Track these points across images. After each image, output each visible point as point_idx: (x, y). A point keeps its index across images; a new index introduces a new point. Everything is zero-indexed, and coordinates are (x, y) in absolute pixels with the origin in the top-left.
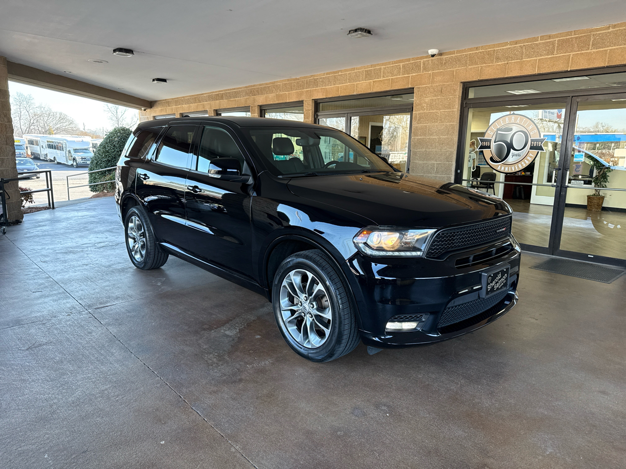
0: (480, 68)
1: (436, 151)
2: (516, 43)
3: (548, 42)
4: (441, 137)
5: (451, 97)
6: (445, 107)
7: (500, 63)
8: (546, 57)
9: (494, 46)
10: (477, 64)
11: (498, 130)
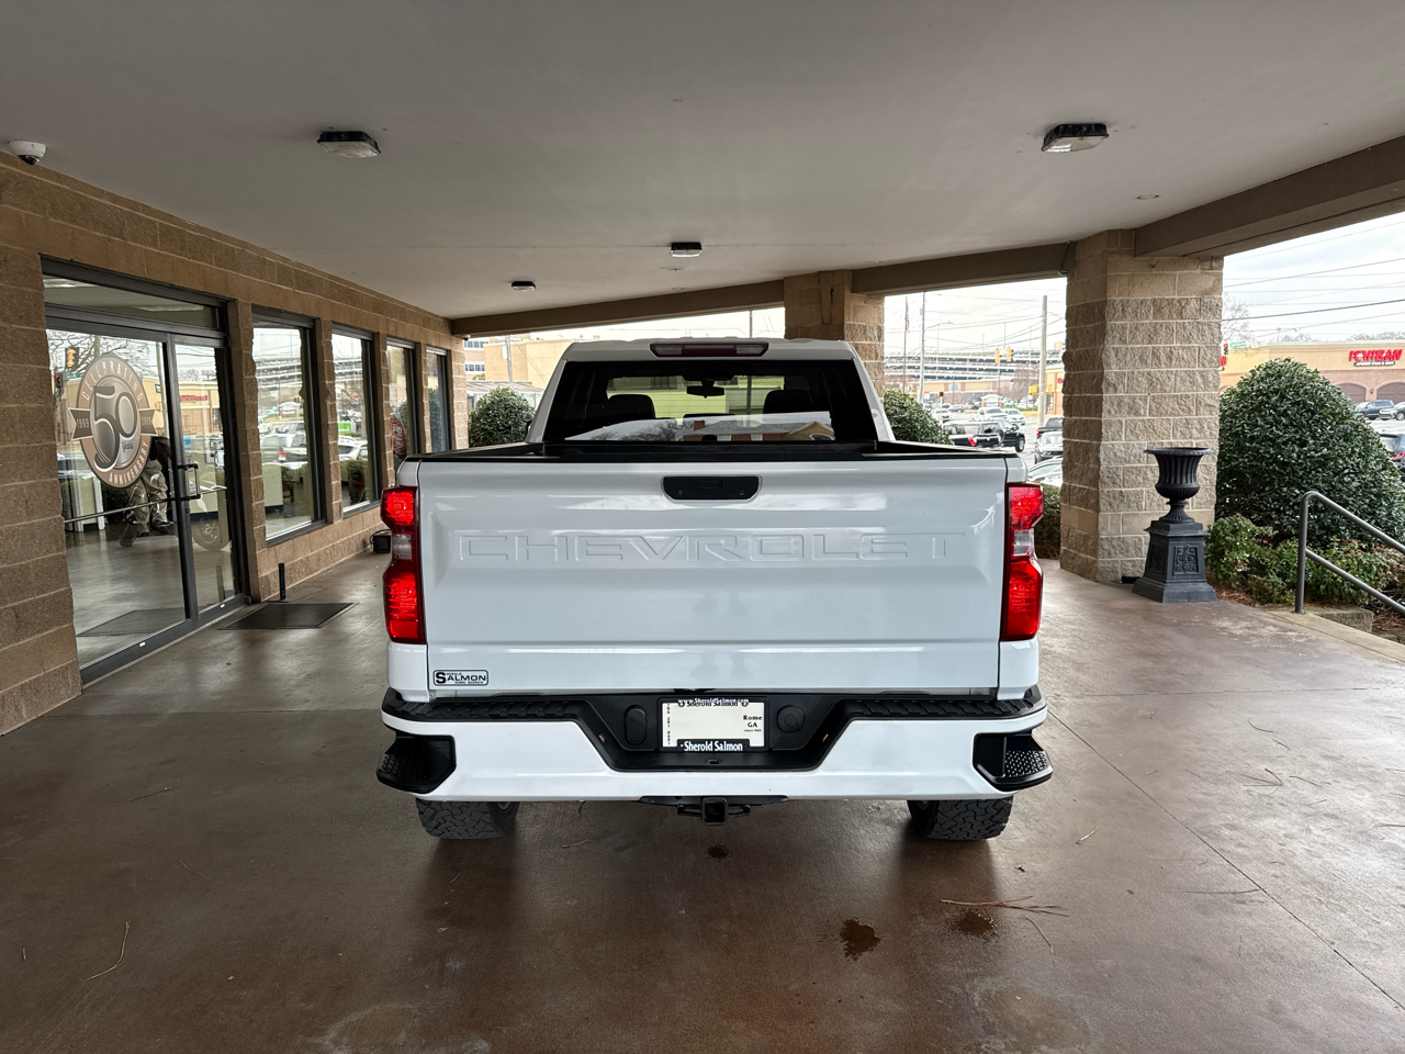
0: (70, 231)
1: (19, 448)
2: (114, 202)
3: (151, 221)
4: (26, 405)
5: (30, 290)
6: (21, 317)
7: (97, 233)
8: (151, 249)
9: (85, 187)
10: (63, 219)
11: (97, 389)
